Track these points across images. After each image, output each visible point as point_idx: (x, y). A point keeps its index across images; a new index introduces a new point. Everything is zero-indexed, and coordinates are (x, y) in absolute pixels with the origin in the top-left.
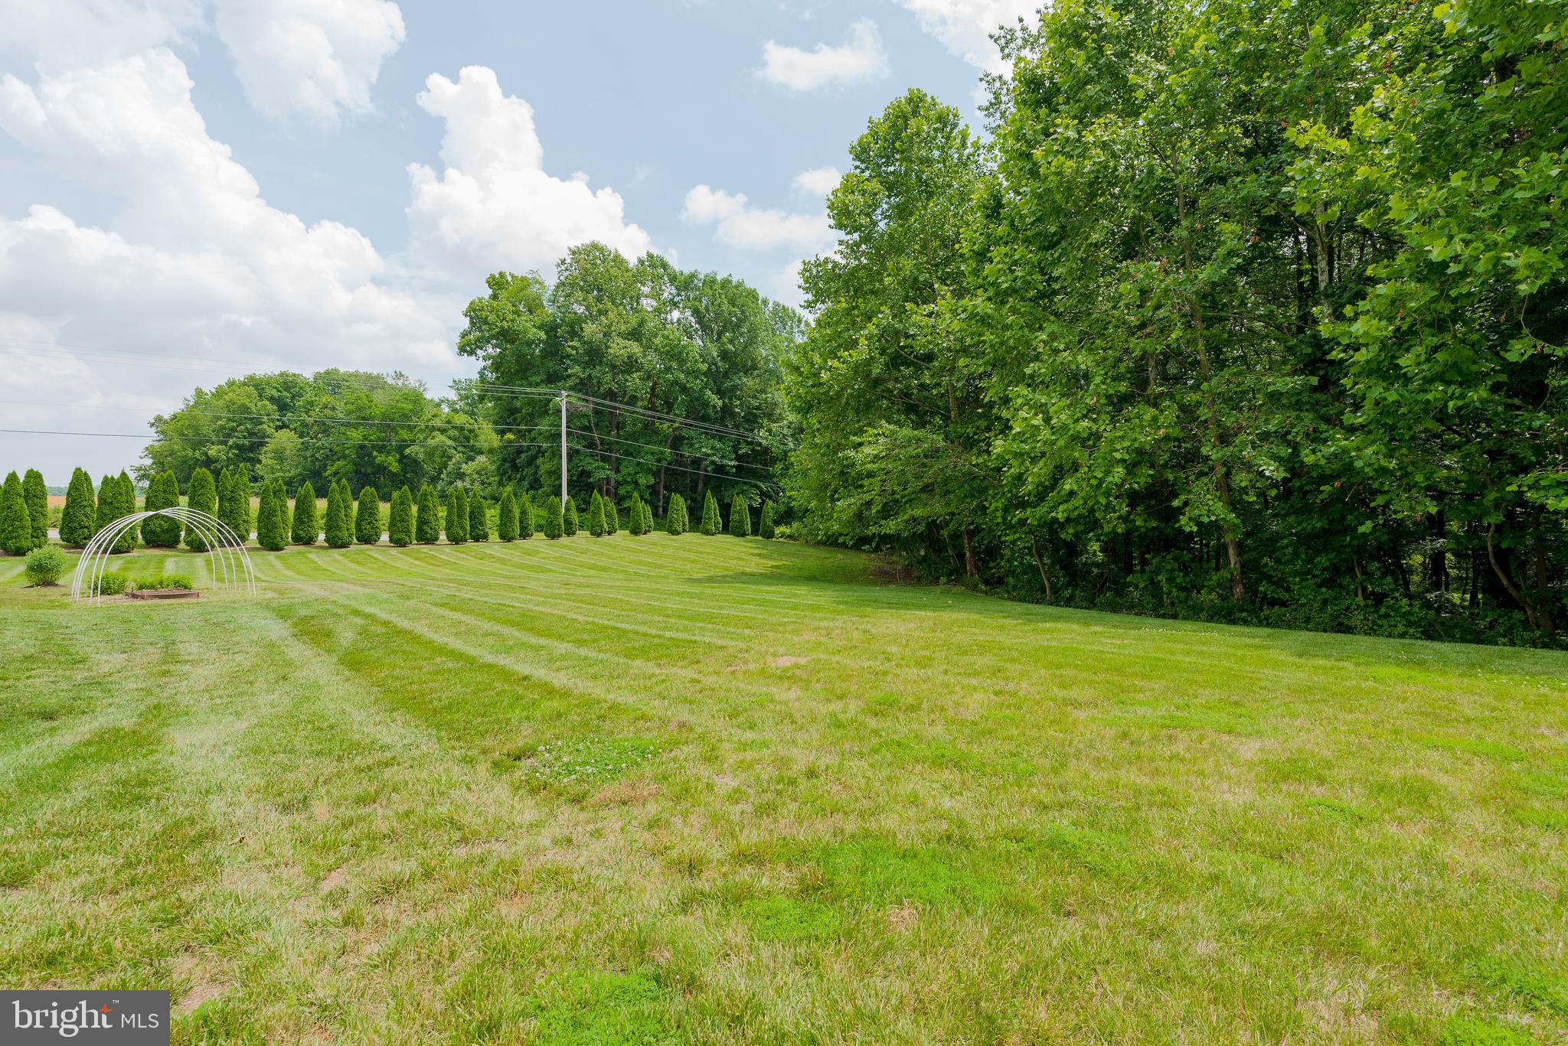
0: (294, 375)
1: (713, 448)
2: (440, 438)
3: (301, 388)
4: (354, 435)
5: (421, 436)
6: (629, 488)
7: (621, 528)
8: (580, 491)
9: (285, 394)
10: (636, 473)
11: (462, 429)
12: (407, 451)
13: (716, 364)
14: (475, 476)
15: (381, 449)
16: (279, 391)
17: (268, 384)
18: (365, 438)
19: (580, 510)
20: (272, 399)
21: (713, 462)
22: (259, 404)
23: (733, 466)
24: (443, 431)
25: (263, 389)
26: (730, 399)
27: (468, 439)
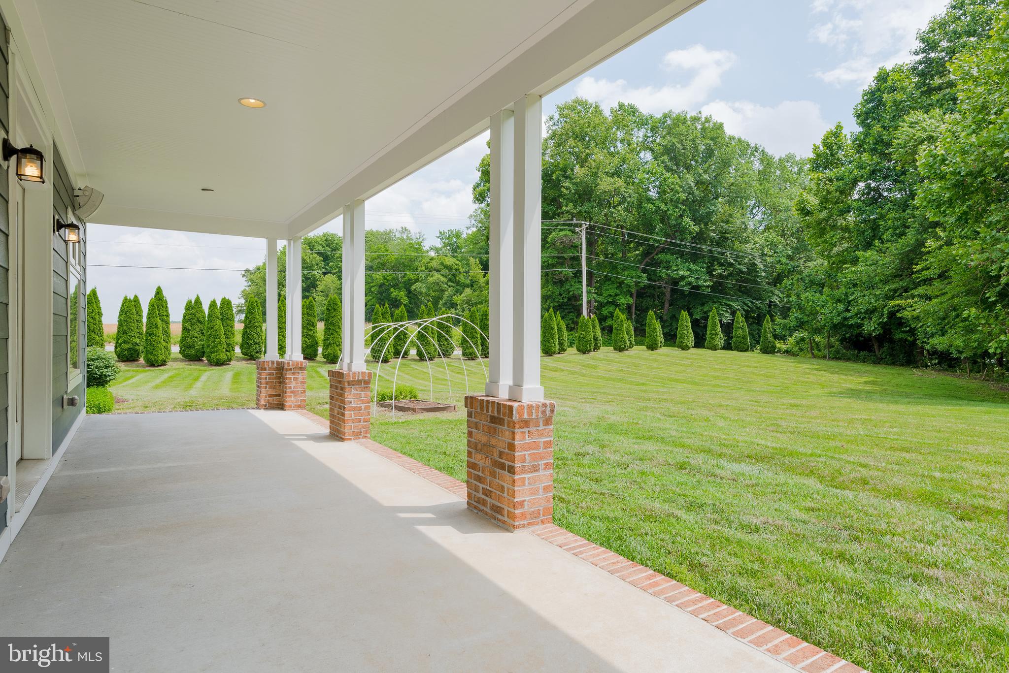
0: (332, 234)
1: (689, 270)
2: (437, 276)
3: (337, 244)
4: (378, 277)
5: (423, 275)
6: (611, 309)
7: (604, 344)
8: (569, 313)
9: (328, 248)
10: (616, 295)
11: (450, 269)
12: (413, 287)
13: (693, 194)
14: (465, 306)
15: (395, 286)
16: (323, 247)
17: (316, 242)
18: (384, 278)
19: (570, 329)
20: (320, 254)
21: (690, 283)
22: (311, 256)
23: (708, 287)
24: (438, 271)
25: (313, 246)
26: (706, 224)
27: (454, 275)
